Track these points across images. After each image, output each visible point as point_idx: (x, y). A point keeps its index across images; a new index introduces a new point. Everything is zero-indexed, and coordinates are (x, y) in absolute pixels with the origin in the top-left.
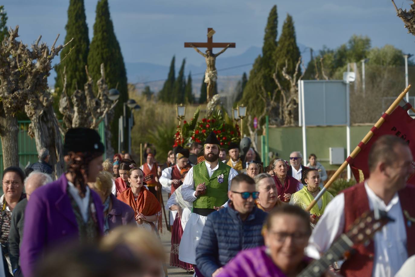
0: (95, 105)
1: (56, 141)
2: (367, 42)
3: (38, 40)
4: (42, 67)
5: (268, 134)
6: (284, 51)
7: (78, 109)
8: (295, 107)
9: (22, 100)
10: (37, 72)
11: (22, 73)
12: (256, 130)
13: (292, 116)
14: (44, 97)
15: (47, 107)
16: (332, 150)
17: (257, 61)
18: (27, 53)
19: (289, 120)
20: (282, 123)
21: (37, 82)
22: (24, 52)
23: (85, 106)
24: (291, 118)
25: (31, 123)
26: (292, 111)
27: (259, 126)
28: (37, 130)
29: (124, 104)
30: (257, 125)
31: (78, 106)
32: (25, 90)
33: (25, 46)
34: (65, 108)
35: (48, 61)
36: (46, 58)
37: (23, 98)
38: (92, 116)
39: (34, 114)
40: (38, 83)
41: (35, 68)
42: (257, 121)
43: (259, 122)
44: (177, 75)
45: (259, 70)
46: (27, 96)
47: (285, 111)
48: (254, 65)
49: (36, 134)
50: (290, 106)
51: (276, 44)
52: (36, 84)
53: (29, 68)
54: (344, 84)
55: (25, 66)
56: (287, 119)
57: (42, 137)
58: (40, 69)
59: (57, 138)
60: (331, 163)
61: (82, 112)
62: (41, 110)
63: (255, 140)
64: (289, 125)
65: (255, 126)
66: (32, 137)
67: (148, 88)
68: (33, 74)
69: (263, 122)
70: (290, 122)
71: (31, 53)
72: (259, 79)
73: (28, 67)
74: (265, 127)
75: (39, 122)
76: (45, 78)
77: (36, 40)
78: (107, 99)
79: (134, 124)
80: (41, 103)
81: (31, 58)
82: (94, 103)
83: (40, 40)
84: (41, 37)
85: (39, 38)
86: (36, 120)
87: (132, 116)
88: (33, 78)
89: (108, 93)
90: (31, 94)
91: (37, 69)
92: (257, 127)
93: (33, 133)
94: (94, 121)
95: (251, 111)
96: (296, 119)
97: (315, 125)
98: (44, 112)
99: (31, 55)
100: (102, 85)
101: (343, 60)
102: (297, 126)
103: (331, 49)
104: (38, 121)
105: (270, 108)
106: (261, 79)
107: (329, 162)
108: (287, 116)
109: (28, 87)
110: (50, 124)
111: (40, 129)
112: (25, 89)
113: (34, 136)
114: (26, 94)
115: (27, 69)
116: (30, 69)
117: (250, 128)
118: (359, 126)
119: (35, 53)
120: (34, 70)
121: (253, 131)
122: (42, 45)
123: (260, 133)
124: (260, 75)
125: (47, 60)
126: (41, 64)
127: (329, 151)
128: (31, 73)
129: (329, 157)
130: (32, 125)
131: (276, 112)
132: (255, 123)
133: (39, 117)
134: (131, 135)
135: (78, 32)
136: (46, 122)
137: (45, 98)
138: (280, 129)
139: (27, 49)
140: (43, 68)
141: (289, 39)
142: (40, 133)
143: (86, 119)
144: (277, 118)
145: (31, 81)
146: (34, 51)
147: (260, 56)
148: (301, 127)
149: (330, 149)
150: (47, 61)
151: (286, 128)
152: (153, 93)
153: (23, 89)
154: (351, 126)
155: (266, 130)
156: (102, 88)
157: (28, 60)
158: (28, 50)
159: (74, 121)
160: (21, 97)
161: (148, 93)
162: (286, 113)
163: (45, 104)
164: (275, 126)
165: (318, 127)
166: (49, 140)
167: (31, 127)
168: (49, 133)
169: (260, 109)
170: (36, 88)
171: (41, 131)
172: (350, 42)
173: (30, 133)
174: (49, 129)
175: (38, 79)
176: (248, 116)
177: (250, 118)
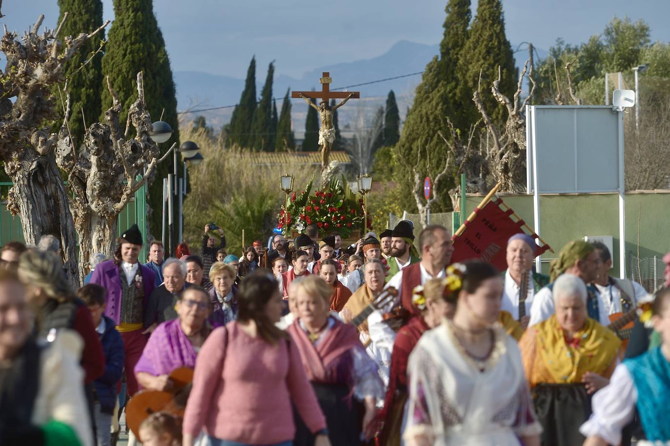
0: (130, 153)
1: (62, 222)
2: (642, 32)
3: (36, 24)
4: (47, 77)
5: (465, 209)
6: (482, 48)
7: (98, 160)
8: (516, 156)
9: (9, 141)
10: (37, 86)
11: (7, 88)
12: (429, 202)
13: (510, 175)
14: (38, 136)
15: (44, 155)
17: (430, 68)
18: (15, 48)
19: (503, 183)
21: (38, 105)
22: (10, 48)
23: (111, 154)
24: (507, 178)
25: (12, 186)
26: (510, 166)
27: (434, 194)
28: (25, 200)
29: (175, 151)
31: (97, 153)
32: (13, 122)
33: (12, 36)
34: (67, 158)
35: (59, 66)
36: (55, 59)
37: (9, 138)
38: (126, 173)
39: (19, 169)
40: (39, 109)
41: (34, 78)
42: (431, 184)
43: (434, 188)
44: (259, 96)
45: (434, 86)
46: (18, 134)
47: (496, 165)
48: (424, 76)
49: (23, 208)
50: (505, 156)
52: (36, 108)
53: (22, 77)
54: (615, 112)
55: (13, 74)
57: (34, 214)
58: (43, 81)
59: (64, 215)
61: (106, 166)
62: (33, 162)
65: (427, 195)
66: (15, 213)
68: (29, 91)
70: (506, 187)
71: (25, 49)
72: (434, 103)
73: (20, 76)
74: (459, 196)
75: (29, 186)
76: (51, 98)
77: (34, 25)
78: (149, 140)
79: (189, 190)
80: (33, 148)
81: (25, 59)
83: (40, 23)
84: (43, 17)
85: (39, 20)
86: (23, 181)
87: (185, 174)
88: (29, 98)
89: (152, 129)
90: (26, 130)
91: (38, 81)
93: (17, 207)
94: (129, 183)
96: (519, 179)
97: (557, 193)
98: (39, 165)
99: (24, 54)
100: (139, 113)
101: (597, 66)
102: (522, 194)
103: (573, 46)
104: (26, 183)
105: (463, 159)
106: (437, 104)
108: (500, 174)
109: (19, 116)
110: (50, 189)
111: (30, 198)
112: (13, 120)
113: (20, 211)
114: (16, 129)
115: (18, 81)
116: (23, 80)
117: (417, 198)
118: (642, 194)
119: (33, 50)
120: (31, 83)
121: (424, 203)
122: (46, 34)
124: (436, 95)
125: (56, 62)
126: (46, 72)
128: (25, 88)
130: (15, 190)
132: (427, 188)
133: (29, 174)
135: (83, 12)
136: (42, 185)
137: (41, 139)
139: (16, 41)
140: (49, 78)
141: (492, 25)
142: (31, 207)
143: (113, 180)
145: (26, 104)
146: (31, 45)
147: (436, 58)
148: (532, 196)
150: (57, 65)
153: (10, 119)
154: (626, 193)
156: (139, 119)
157: (20, 62)
158: (18, 43)
159: (89, 183)
160: (6, 135)
162: (499, 168)
163: (40, 150)
164: (478, 194)
165: (562, 195)
166: (47, 219)
167: (13, 194)
168: (48, 206)
170: (34, 119)
171: (33, 203)
172: (608, 32)
173: (10, 206)
174: (47, 198)
175: (39, 100)
176: (414, 175)
177: (417, 179)
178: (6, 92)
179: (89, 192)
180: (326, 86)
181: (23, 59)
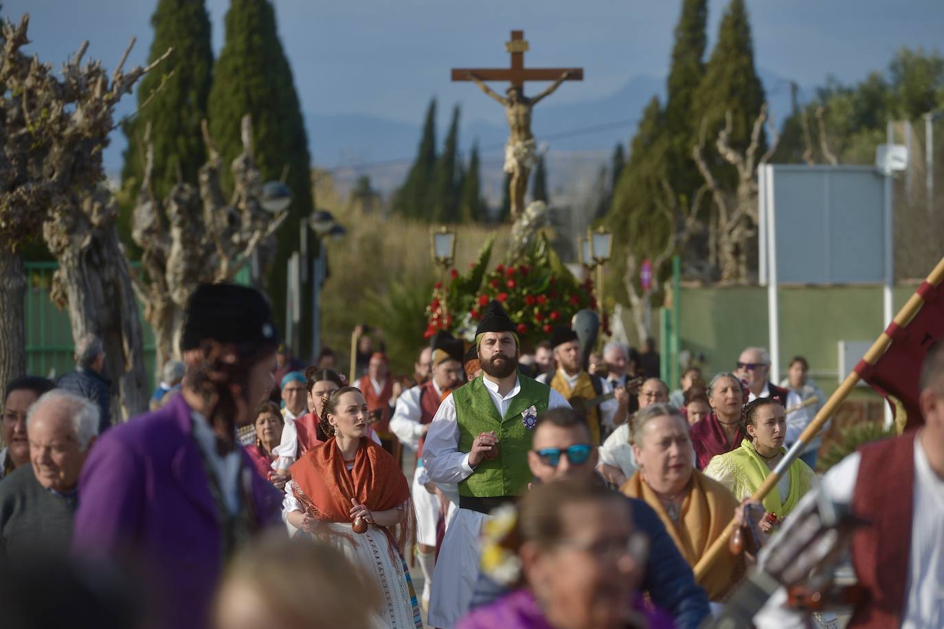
0: (226, 225)
1: (123, 315)
2: (937, 68)
3: (78, 52)
4: (89, 123)
5: (679, 303)
6: (724, 87)
7: (183, 235)
8: (750, 233)
9: (37, 208)
10: (76, 136)
11: (37, 138)
12: (648, 293)
13: (743, 258)
14: (93, 201)
15: (101, 227)
16: (846, 348)
18: (49, 85)
19: (733, 269)
20: (716, 275)
21: (77, 161)
22: (41, 84)
23: (199, 227)
24: (738, 262)
25: (58, 268)
26: (742, 246)
27: (655, 284)
28: (75, 287)
29: (303, 222)
30: (649, 280)
31: (181, 224)
32: (43, 183)
33: (45, 69)
34: (148, 231)
35: (105, 108)
36: (100, 100)
37: (38, 204)
38: (219, 251)
39: (68, 246)
40: (78, 165)
41: (71, 125)
42: (651, 269)
43: (655, 274)
44: (441, 149)
45: (655, 138)
46: (50, 199)
47: (725, 244)
49: (73, 298)
50: (736, 233)
51: (703, 69)
52: (74, 166)
53: (55, 124)
54: (879, 176)
55: (44, 120)
56: (728, 266)
57: (87, 306)
58: (83, 129)
59: (127, 308)
61: (193, 242)
62: (85, 237)
63: (643, 320)
64: (733, 282)
65: (646, 284)
66: (62, 304)
67: (365, 181)
68: (65, 141)
69: (665, 272)
70: (737, 275)
71: (62, 86)
72: (656, 161)
73: (53, 122)
74: (672, 287)
75: (80, 268)
76: (95, 151)
77: (74, 54)
78: (259, 208)
79: (328, 273)
80: (86, 217)
81: (61, 99)
82: (225, 219)
83: (83, 52)
84: (87, 45)
85: (81, 48)
86: (73, 262)
87: (322, 254)
88: (65, 151)
89: (262, 193)
90: (60, 193)
91: (76, 129)
92: (650, 286)
93: (65, 296)
94: (224, 265)
95: (635, 244)
96: (753, 265)
97: (802, 283)
98: (94, 241)
99: (60, 92)
100: (245, 171)
101: (878, 112)
102: (755, 284)
103: (846, 85)
104: (76, 263)
105: (685, 237)
106: (660, 162)
107: (836, 377)
108: (729, 257)
109: (51, 175)
110: (109, 273)
111: (83, 285)
112: (44, 181)
113: (68, 302)
114: (47, 193)
115: (51, 129)
116: (57, 127)
117: (631, 289)
119: (72, 87)
120: (68, 131)
121: (640, 294)
122: (90, 67)
123: (657, 300)
124: (658, 151)
125: (101, 104)
126: (86, 116)
127: (837, 348)
128: (60, 138)
129: (836, 366)
130: (62, 274)
131: (699, 246)
132: (646, 275)
133: (81, 253)
134: (319, 301)
135: (184, 34)
136: (99, 267)
137: (97, 205)
138: (711, 293)
139: (50, 76)
140: (91, 124)
141: (737, 56)
142: (82, 296)
143: (202, 261)
144: (702, 263)
145: (61, 159)
146: (70, 82)
147: (656, 101)
148: (766, 289)
149: (841, 346)
150: (102, 107)
151: (726, 288)
152: (378, 194)
153: (39, 179)
154: (895, 285)
155: (673, 294)
156: (244, 179)
157: (53, 104)
158: (53, 79)
159: (170, 264)
160: (34, 200)
161: (365, 193)
162: (727, 249)
163: (95, 220)
164: (696, 284)
165: (811, 286)
166: (105, 313)
167: (59, 279)
168: (106, 294)
169: (658, 239)
170: (72, 178)
171: (86, 291)
172: (894, 67)
173: (56, 294)
174: (105, 285)
175: (79, 154)
176: (626, 256)
177: (631, 262)
178: (36, 142)
179: (169, 277)
180: (517, 57)
181: (57, 98)
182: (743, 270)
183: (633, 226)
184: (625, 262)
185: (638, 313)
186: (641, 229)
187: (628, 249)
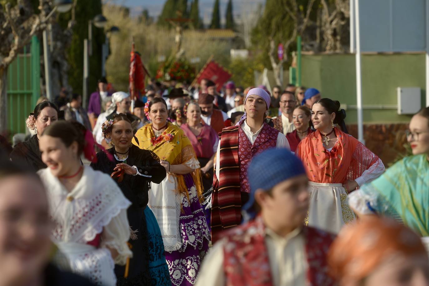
0: (19, 15)
5: (301, 64)
8: (343, 23)
12: (282, 62)
13: (338, 38)
16: (401, 91)
19: (332, 45)
20: (320, 50)
24: (336, 40)
26: (338, 30)
27: (286, 56)
29: (90, 22)
30: (283, 55)
38: (13, 32)
42: (283, 49)
43: (285, 51)
47: (327, 29)
56: (329, 43)
60: (399, 112)
63: (279, 77)
64: (332, 52)
65: (280, 57)
67: (146, 13)
69: (293, 48)
70: (335, 48)
74: (296, 55)
82: (18, 12)
87: (107, 42)
92: (283, 58)
94: (16, 40)
95: (275, 35)
96: (346, 41)
97: (375, 52)
102: (346, 52)
105: (303, 27)
107: (396, 110)
108: (330, 37)
117: (272, 59)
121: (277, 63)
123: (287, 65)
127: (396, 92)
129: (396, 103)
131: (311, 33)
132: (280, 52)
138: (319, 58)
144: (313, 43)
148: (354, 55)
149: (399, 90)
151: (329, 55)
152: (152, 19)
155: (297, 59)
161: (145, 16)
162: (329, 32)
164: (311, 53)
165: (381, 54)
169: (287, 33)
176: (269, 41)
177: (272, 45)
182: (338, 45)
183: (273, 26)
184: (269, 45)
185: (276, 73)
186: (278, 27)
187: (270, 38)
